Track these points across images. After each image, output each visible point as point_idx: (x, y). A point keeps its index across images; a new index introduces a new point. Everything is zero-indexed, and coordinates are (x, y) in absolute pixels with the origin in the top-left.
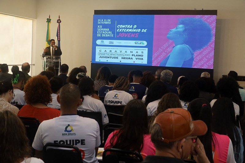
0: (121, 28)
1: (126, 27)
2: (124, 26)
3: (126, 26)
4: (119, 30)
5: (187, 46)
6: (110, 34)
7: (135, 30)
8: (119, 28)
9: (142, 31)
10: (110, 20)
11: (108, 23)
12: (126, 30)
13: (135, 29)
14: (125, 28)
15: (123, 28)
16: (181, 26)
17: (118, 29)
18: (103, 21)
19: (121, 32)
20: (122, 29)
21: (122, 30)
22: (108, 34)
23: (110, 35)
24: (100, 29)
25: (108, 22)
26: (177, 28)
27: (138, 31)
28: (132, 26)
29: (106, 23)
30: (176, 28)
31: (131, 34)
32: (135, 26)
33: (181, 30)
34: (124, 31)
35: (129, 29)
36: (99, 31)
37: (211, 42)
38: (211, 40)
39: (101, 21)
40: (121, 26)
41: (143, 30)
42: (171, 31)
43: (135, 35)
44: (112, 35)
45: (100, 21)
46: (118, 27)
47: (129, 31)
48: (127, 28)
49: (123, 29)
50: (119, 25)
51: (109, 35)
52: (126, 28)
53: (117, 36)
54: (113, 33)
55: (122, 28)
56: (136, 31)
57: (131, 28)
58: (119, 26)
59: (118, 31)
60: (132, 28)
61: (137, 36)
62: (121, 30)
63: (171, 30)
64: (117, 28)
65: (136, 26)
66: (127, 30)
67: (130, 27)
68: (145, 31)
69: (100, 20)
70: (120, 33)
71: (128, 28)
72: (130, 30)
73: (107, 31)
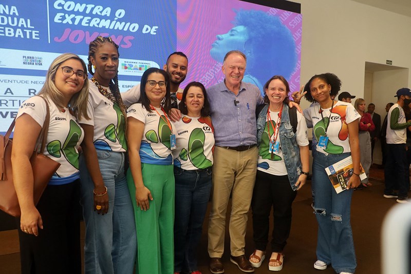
0: (70, 13)
1: (88, 12)
2: (80, 8)
3: (90, 7)
4: (63, 18)
5: (254, 79)
6: (22, 28)
7: (120, 26)
8: (63, 11)
9: (144, 31)
12: (90, 21)
13: (120, 20)
14: (84, 14)
15: (78, 13)
16: (241, 28)
17: (58, 16)
19: (72, 27)
20: (72, 16)
21: (73, 20)
22: (15, 28)
23: (25, 34)
26: (233, 33)
27: (131, 29)
28: (108, 10)
30: (229, 33)
32: (120, 13)
33: (242, 38)
34: (84, 24)
35: (101, 18)
37: (295, 73)
40: (69, 3)
41: (146, 26)
42: (219, 39)
44: (34, 35)
46: (56, 6)
47: (100, 26)
48: (92, 16)
49: (78, 18)
50: (62, 2)
51: (18, 30)
52: (88, 15)
53: (56, 39)
54: (39, 24)
55: (72, 12)
56: (126, 29)
57: (106, 18)
58: (60, 5)
59: (57, 19)
60: (112, 18)
61: (130, 45)
62: (68, 19)
63: (219, 36)
64: (54, 12)
65: (123, 12)
66: (94, 23)
67: (103, 14)
68: (153, 31)
70: (67, 31)
71: (97, 16)
72: (105, 24)
73: (7, 16)
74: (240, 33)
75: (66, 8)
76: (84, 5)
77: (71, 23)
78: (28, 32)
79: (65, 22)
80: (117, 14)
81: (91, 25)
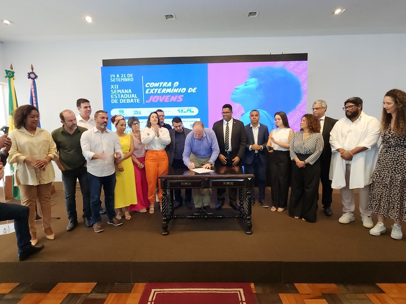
0: (152, 88)
1: (160, 86)
2: (157, 85)
3: (161, 83)
4: (150, 91)
5: (264, 111)
6: (133, 98)
7: (176, 91)
8: (150, 88)
9: (189, 91)
10: (131, 75)
11: (129, 80)
12: (161, 90)
13: (176, 88)
14: (158, 87)
15: (156, 88)
16: (253, 80)
17: (147, 90)
18: (120, 77)
19: (154, 95)
20: (154, 89)
21: (154, 91)
22: (130, 99)
23: (134, 100)
24: (115, 90)
25: (129, 78)
26: (247, 84)
27: (182, 92)
28: (170, 83)
29: (125, 80)
30: (244, 84)
31: (170, 98)
32: (177, 84)
33: (253, 86)
34: (159, 92)
35: (167, 88)
36: (114, 94)
38: (301, 101)
39: (116, 77)
40: (152, 83)
41: (190, 89)
43: (178, 99)
44: (138, 101)
45: (113, 78)
46: (146, 86)
47: (167, 92)
48: (162, 88)
49: (156, 90)
50: (149, 83)
51: (132, 100)
52: (160, 88)
53: (147, 101)
54: (140, 96)
55: (154, 87)
56: (179, 92)
57: (169, 87)
58: (148, 85)
59: (147, 92)
60: (172, 87)
61: (181, 100)
62: (152, 91)
63: (237, 87)
66: (163, 91)
67: (168, 86)
68: (194, 90)
69: (114, 76)
70: (151, 97)
71: (165, 87)
72: (169, 91)
73: (127, 94)
74: (252, 83)
75: (150, 86)
76: (159, 83)
77: (153, 93)
78: (135, 100)
79: (150, 93)
80: (174, 85)
81: (162, 92)
